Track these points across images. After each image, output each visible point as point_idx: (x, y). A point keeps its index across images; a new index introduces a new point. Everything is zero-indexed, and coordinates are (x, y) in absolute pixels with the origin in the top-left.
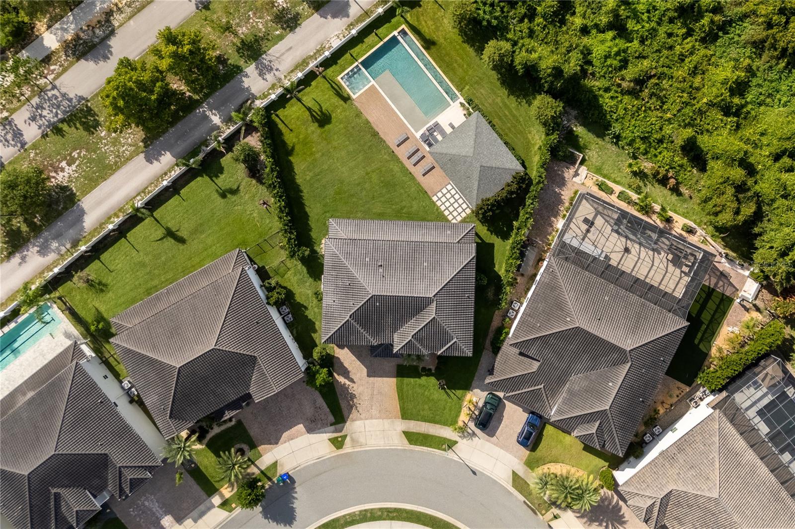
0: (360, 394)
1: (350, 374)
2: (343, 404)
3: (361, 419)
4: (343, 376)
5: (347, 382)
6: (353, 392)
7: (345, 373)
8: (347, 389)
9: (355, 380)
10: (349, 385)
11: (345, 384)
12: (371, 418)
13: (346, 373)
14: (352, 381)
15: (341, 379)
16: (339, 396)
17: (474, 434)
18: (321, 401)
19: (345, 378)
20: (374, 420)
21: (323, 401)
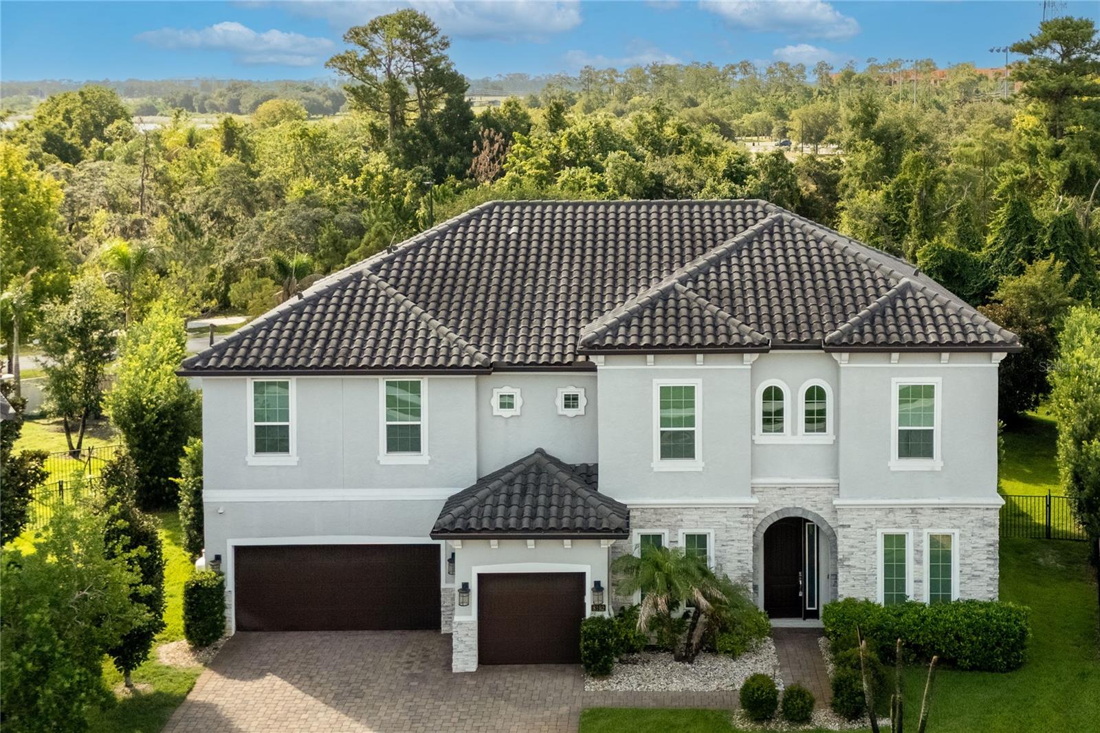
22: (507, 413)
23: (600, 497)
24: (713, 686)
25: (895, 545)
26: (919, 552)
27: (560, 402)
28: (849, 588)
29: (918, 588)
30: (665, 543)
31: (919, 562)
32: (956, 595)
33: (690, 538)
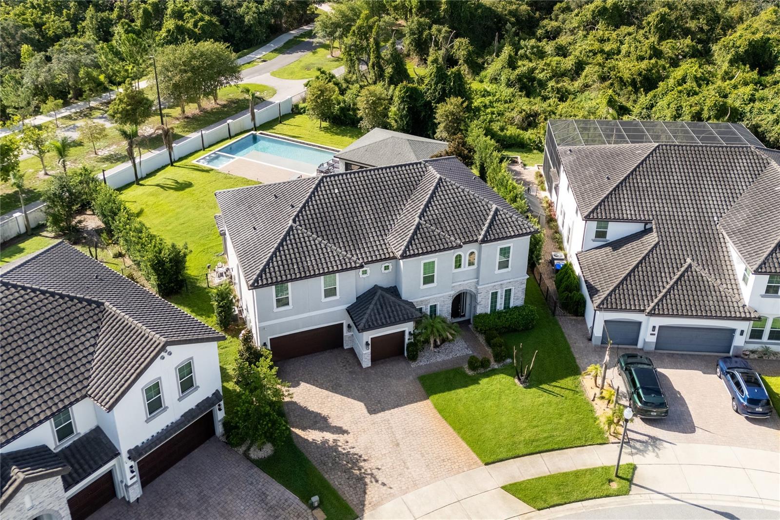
0: (366, 448)
1: (330, 420)
2: (336, 480)
3: (393, 496)
4: (315, 429)
5: (329, 436)
6: (352, 451)
7: (316, 422)
8: (335, 448)
9: (345, 428)
10: (335, 441)
11: (325, 442)
12: (415, 485)
13: (319, 422)
14: (340, 431)
15: (313, 435)
16: (319, 468)
17: (654, 439)
18: (277, 491)
19: (321, 429)
20: (424, 488)
21: (282, 488)
22: (365, 276)
23: (404, 301)
24: (451, 357)
25: (494, 295)
26: (502, 296)
27: (383, 269)
28: (480, 310)
29: (500, 306)
30: (424, 310)
31: (501, 298)
32: (512, 305)
33: (431, 307)
